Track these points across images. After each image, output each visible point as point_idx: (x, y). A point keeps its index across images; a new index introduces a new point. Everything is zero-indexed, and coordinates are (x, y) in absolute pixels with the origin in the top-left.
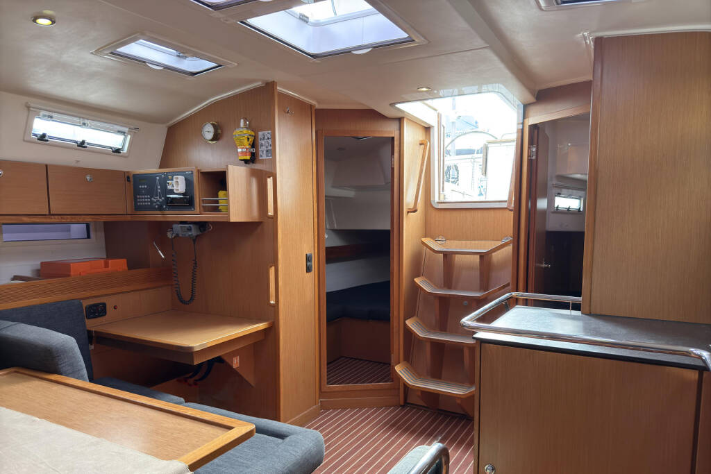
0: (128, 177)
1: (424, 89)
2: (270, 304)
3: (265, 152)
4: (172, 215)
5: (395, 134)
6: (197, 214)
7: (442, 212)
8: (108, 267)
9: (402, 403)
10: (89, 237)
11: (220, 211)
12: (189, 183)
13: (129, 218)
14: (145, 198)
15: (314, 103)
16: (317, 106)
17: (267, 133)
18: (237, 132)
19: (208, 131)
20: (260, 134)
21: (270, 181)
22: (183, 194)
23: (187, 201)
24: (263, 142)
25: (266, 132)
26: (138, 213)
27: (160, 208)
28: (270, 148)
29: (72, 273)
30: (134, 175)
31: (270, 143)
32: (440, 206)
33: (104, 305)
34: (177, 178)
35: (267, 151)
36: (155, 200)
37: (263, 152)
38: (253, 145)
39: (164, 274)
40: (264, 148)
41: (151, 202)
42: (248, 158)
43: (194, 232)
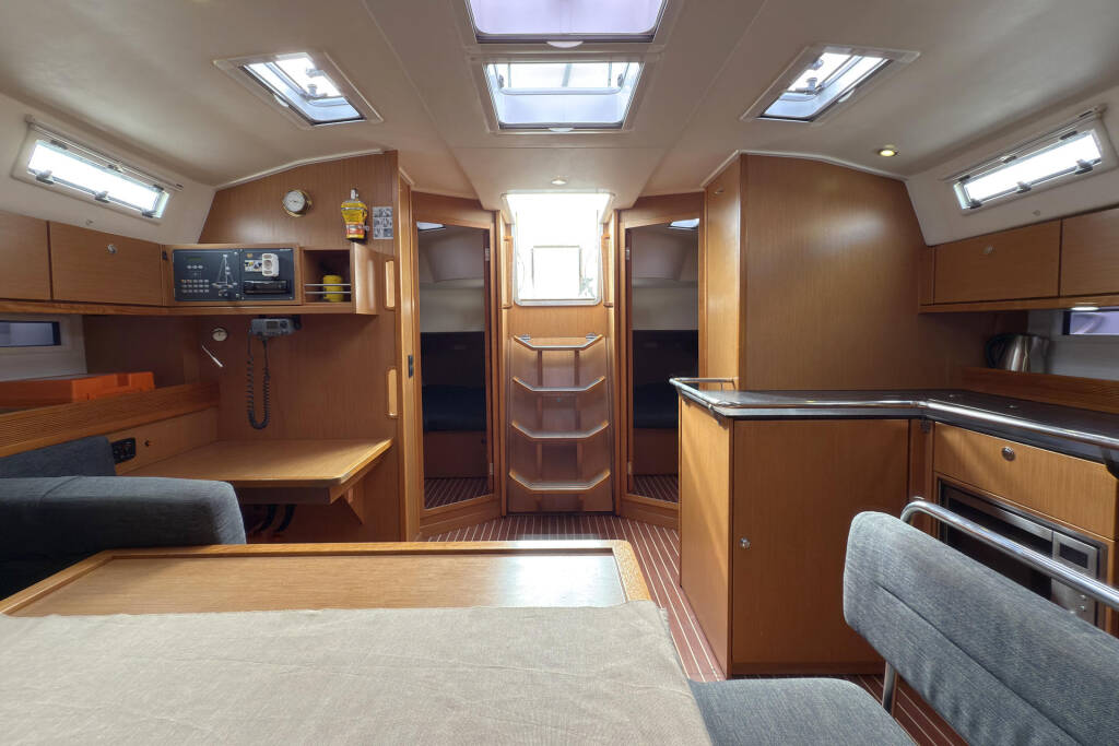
0: (165, 254)
1: (559, 182)
2: (388, 417)
3: (382, 232)
4: (250, 307)
5: (491, 227)
6: (298, 305)
7: (526, 310)
8: (127, 384)
9: (504, 514)
10: (57, 341)
11: (327, 301)
12: (285, 263)
13: (165, 312)
14: (198, 284)
15: (412, 182)
16: (413, 189)
17: (386, 210)
18: (346, 205)
19: (295, 201)
20: (376, 210)
21: (389, 267)
22: (273, 278)
23: (281, 287)
24: (378, 219)
25: (384, 208)
26: (181, 304)
27: (230, 297)
28: (389, 227)
29: (75, 396)
30: (175, 251)
31: (391, 221)
32: (525, 304)
33: (133, 441)
34: (269, 257)
35: (385, 230)
36: (220, 286)
37: (378, 231)
38: (367, 222)
39: (209, 391)
40: (381, 227)
41: (211, 288)
42: (362, 236)
43: (289, 329)
